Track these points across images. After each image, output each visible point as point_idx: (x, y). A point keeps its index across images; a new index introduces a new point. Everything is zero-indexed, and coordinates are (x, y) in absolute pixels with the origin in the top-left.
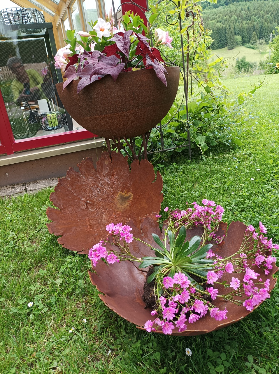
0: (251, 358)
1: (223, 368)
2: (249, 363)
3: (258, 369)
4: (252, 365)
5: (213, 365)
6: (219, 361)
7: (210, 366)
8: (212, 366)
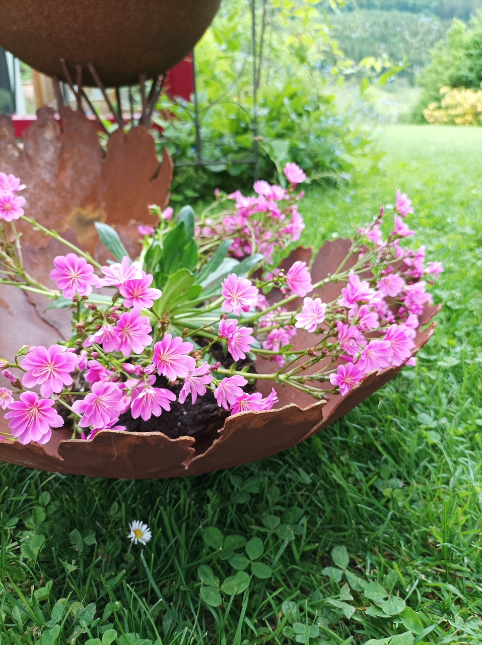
0: (341, 555)
1: (246, 581)
2: (334, 570)
3: (360, 587)
4: (344, 576)
5: (216, 573)
6: (239, 562)
7: (206, 575)
8: (212, 576)
